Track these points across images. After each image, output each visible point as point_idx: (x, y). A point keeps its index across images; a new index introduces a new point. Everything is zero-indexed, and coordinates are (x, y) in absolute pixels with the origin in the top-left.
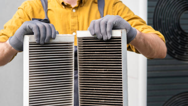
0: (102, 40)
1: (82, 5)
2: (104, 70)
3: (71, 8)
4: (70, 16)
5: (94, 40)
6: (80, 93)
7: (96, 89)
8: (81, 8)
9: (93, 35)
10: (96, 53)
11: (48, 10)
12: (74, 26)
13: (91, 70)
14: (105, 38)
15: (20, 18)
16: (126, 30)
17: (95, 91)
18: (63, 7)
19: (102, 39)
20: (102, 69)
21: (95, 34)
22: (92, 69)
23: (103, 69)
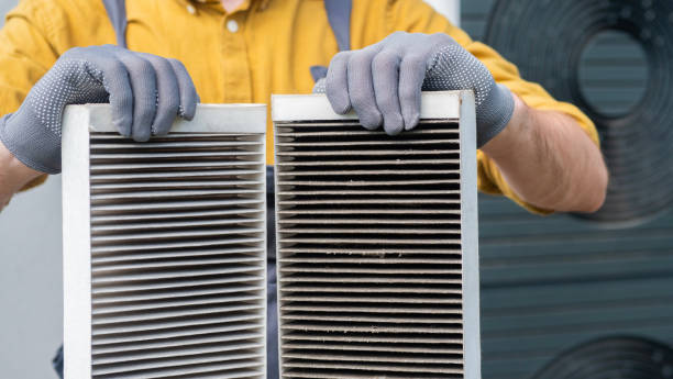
0: (379, 132)
1: (263, 5)
2: (388, 256)
3: (222, 13)
4: (217, 46)
5: (345, 133)
6: (286, 346)
7: (354, 329)
8: (259, 16)
9: (345, 113)
10: (351, 183)
11: (129, 22)
12: (234, 85)
13: (332, 256)
14: (391, 126)
15: (19, 52)
16: (475, 92)
17: (349, 339)
18: (186, 12)
19: (381, 128)
20: (377, 252)
21: (351, 109)
22: (335, 251)
23: (383, 251)
